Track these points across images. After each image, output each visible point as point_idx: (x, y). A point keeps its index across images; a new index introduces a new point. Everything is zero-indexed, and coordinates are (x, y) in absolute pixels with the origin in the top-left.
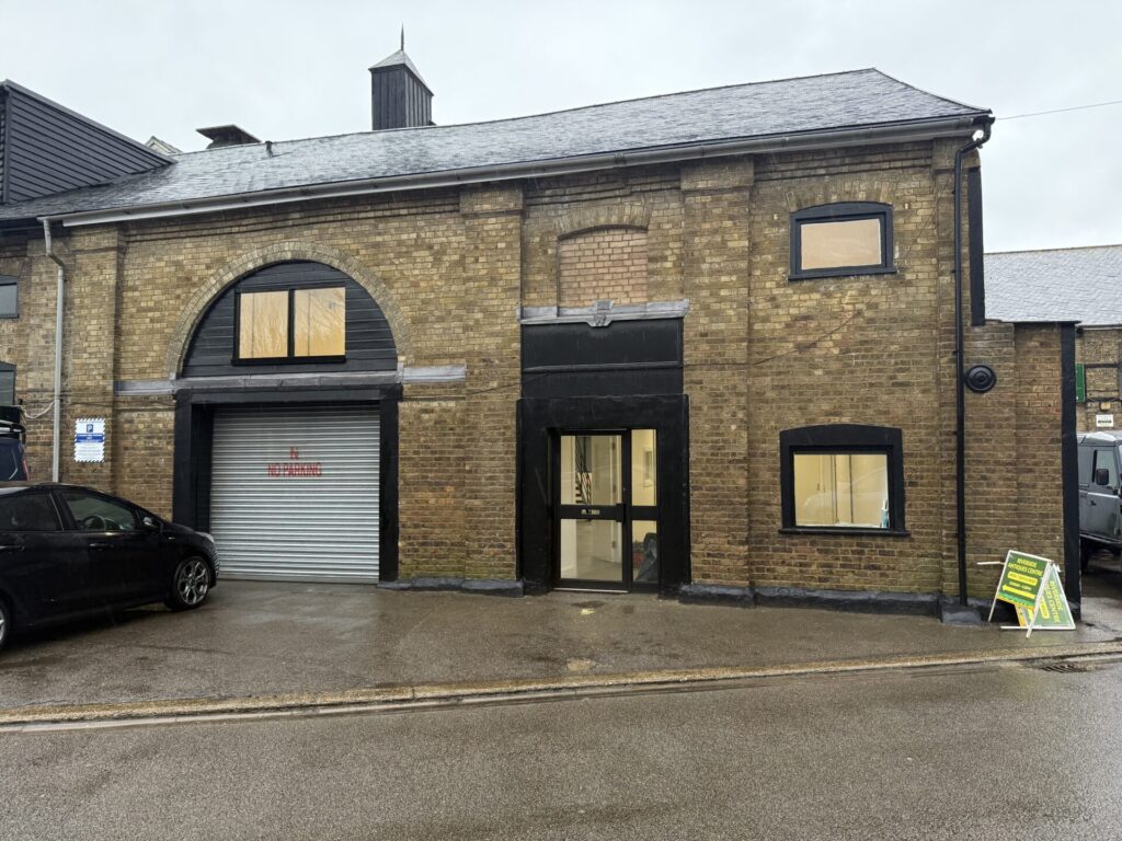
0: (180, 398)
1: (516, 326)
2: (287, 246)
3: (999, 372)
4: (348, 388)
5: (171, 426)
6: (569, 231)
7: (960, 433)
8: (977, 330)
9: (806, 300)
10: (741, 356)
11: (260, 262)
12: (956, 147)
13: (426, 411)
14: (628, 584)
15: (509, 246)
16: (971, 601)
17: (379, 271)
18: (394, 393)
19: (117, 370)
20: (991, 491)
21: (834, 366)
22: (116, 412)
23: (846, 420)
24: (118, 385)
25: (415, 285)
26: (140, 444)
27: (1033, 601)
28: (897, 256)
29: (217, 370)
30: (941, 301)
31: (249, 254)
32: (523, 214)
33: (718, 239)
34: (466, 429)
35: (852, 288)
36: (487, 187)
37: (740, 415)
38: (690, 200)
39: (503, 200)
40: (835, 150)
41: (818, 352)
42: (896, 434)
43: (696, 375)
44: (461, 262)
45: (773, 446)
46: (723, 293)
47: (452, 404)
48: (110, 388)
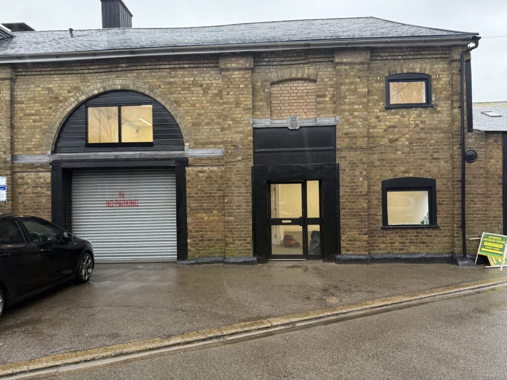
0: (55, 165)
1: (250, 128)
2: (118, 82)
3: (478, 153)
4: (156, 159)
5: (49, 180)
6: (276, 80)
7: (463, 181)
8: (469, 134)
9: (393, 118)
10: (364, 145)
11: (102, 90)
12: (460, 50)
13: (201, 172)
14: (306, 255)
15: (246, 86)
16: (467, 256)
17: (173, 97)
18: (184, 162)
19: (12, 149)
20: (474, 206)
21: (406, 150)
22: (13, 173)
23: (411, 175)
24: (13, 158)
25: (193, 105)
26: (29, 190)
27: (502, 255)
28: (433, 99)
29: (76, 149)
30: (453, 121)
31: (95, 85)
32: (252, 70)
33: (353, 87)
34: (224, 181)
35: (414, 113)
36: (234, 55)
37: (364, 173)
38: (338, 67)
39: (242, 62)
40: (407, 48)
41: (399, 143)
42: (433, 181)
43: (344, 153)
44: (220, 94)
45: (378, 188)
46: (356, 114)
47: (215, 168)
48: (9, 159)
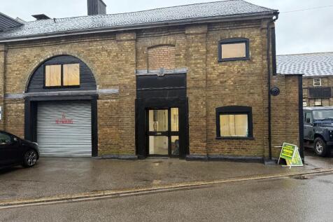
1: (134, 76)
2: (60, 50)
3: (281, 90)
4: (81, 96)
5: (23, 108)
6: (151, 46)
7: (269, 108)
8: (274, 77)
9: (223, 68)
10: (204, 85)
11: (52, 56)
12: (267, 21)
13: (106, 103)
14: (170, 155)
15: (132, 50)
16: (273, 158)
17: (90, 58)
18: (96, 97)
20: (278, 126)
21: (232, 88)
22: (5, 104)
23: (235, 104)
25: (102, 62)
27: (291, 158)
28: (250, 54)
30: (263, 68)
31: (49, 52)
32: (136, 40)
33: (197, 48)
34: (119, 109)
35: (237, 64)
36: (125, 32)
37: (204, 103)
38: (188, 36)
39: (129, 36)
40: (231, 22)
41: (227, 84)
42: (250, 108)
43: (191, 91)
44: (117, 56)
45: (214, 112)
46: (198, 65)
47: (114, 100)
48: (3, 96)
